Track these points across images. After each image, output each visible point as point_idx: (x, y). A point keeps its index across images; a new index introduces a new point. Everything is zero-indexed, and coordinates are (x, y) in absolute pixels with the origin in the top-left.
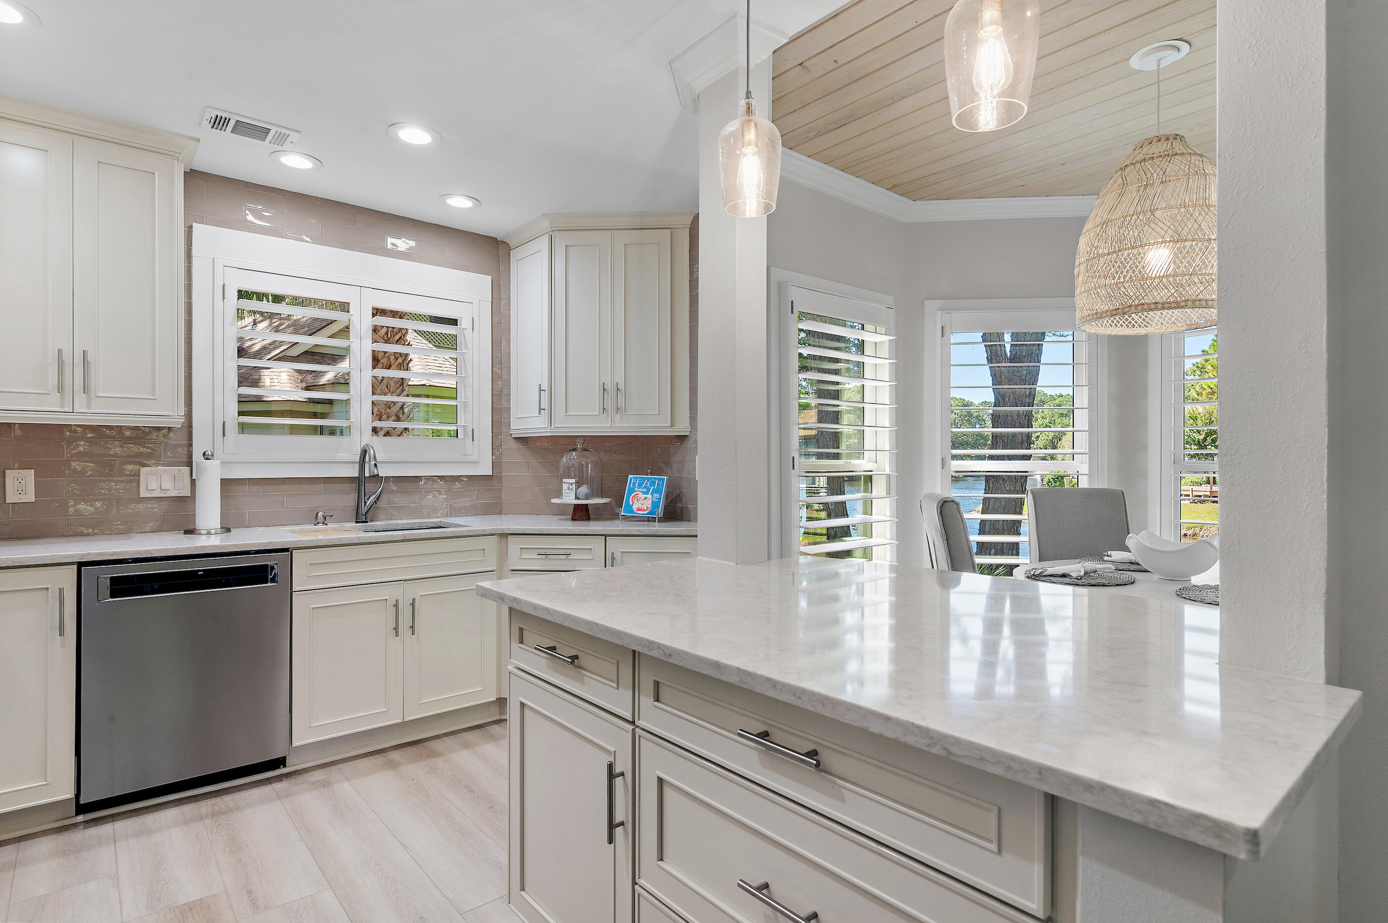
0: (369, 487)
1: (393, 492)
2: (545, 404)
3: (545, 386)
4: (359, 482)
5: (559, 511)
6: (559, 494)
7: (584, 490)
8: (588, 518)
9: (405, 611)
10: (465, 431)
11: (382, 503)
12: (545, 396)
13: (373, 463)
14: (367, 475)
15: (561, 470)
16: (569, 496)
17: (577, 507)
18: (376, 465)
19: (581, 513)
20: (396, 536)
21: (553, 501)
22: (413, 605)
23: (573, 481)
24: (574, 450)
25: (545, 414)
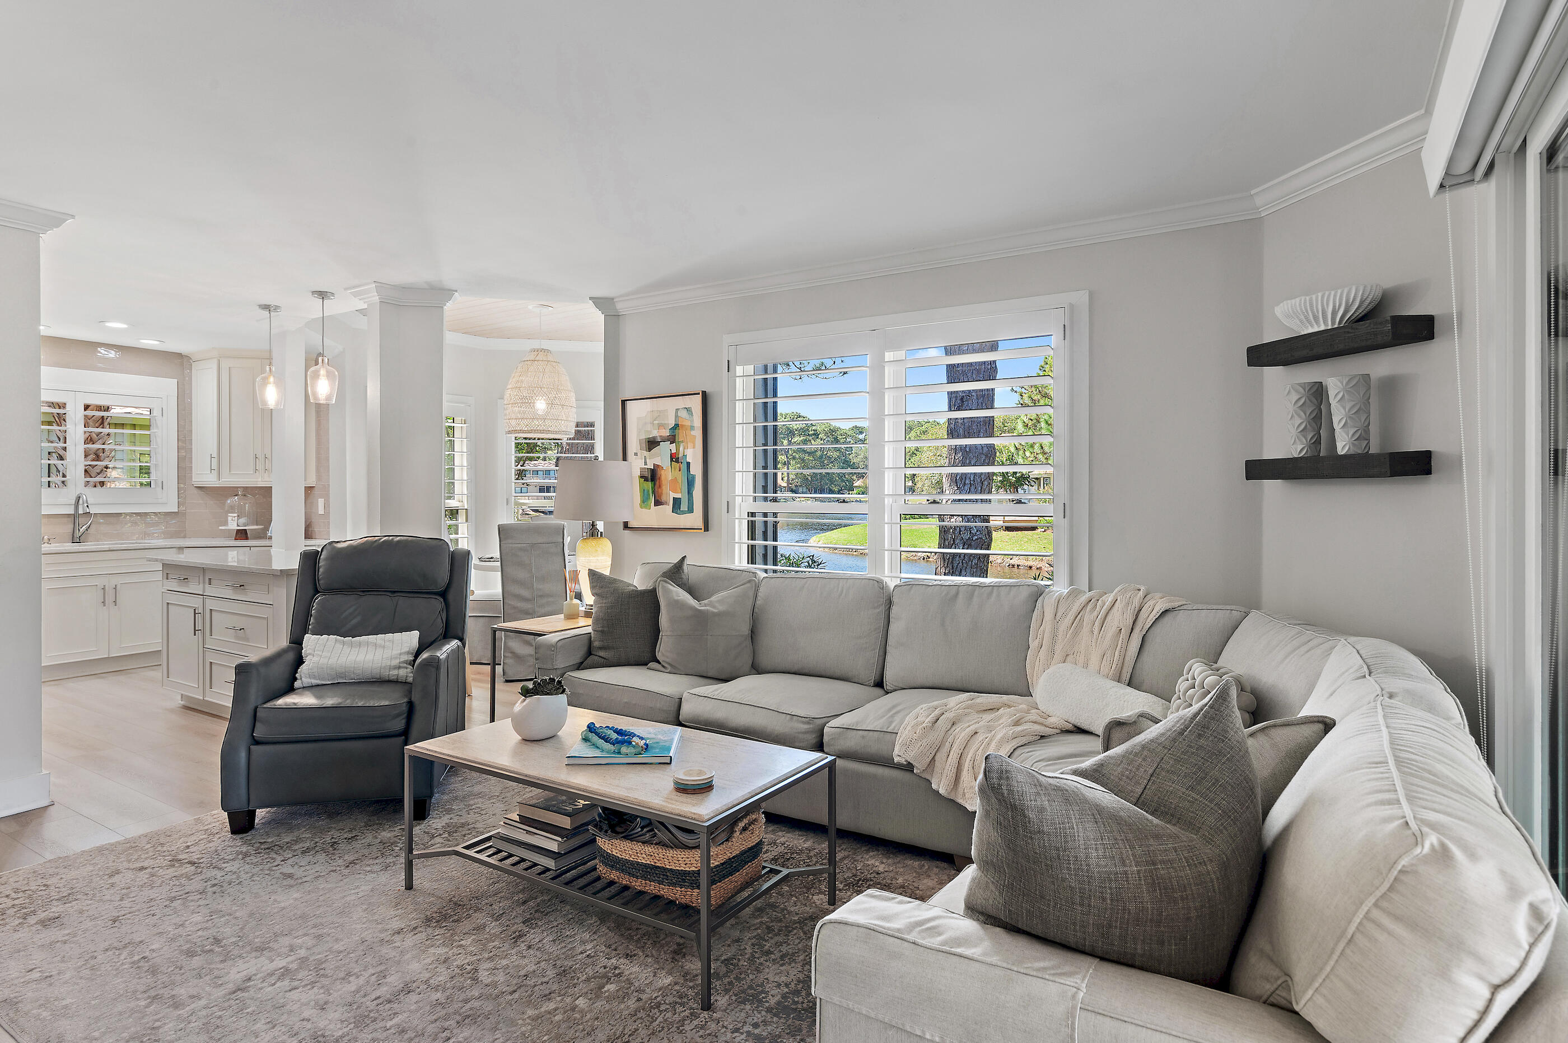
0: (82, 520)
1: (100, 523)
2: (215, 466)
3: (215, 455)
4: (74, 517)
5: (226, 534)
6: (226, 523)
7: (242, 520)
8: (247, 538)
9: (110, 594)
10: (156, 483)
11: (91, 531)
12: (215, 461)
13: (86, 505)
14: (81, 512)
15: (226, 508)
16: (233, 524)
17: (238, 531)
18: (87, 506)
19: (242, 534)
20: (104, 548)
21: (220, 528)
22: (115, 588)
23: (236, 515)
24: (236, 495)
25: (215, 473)
